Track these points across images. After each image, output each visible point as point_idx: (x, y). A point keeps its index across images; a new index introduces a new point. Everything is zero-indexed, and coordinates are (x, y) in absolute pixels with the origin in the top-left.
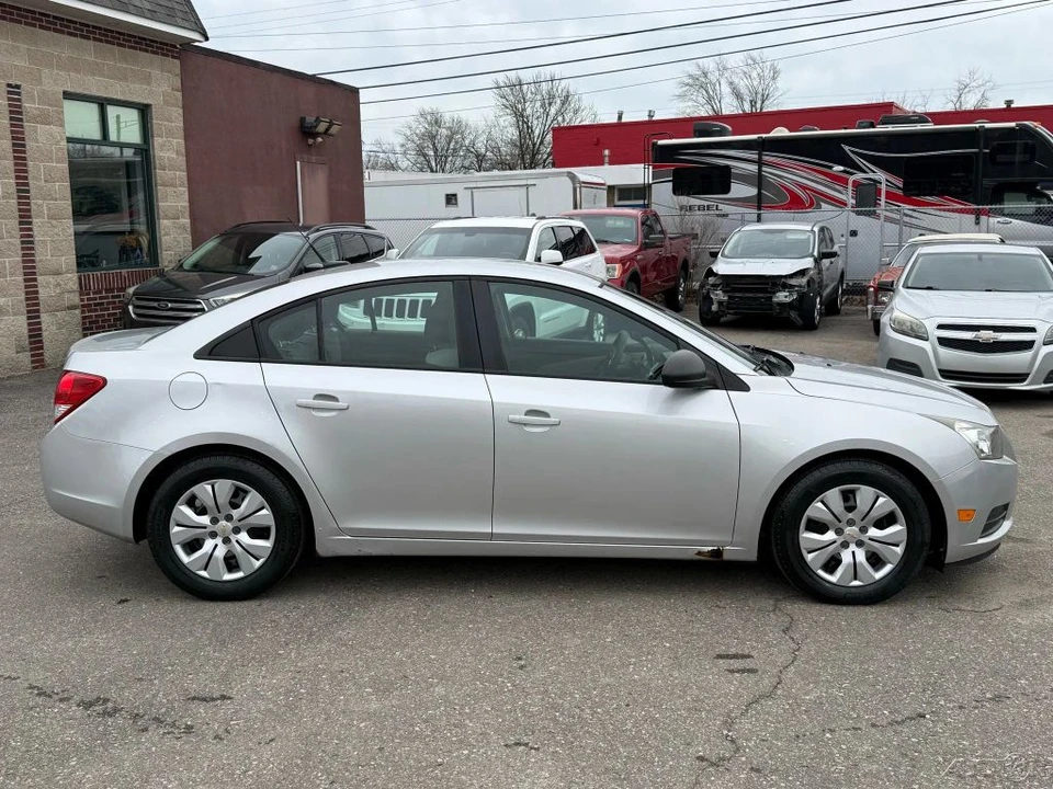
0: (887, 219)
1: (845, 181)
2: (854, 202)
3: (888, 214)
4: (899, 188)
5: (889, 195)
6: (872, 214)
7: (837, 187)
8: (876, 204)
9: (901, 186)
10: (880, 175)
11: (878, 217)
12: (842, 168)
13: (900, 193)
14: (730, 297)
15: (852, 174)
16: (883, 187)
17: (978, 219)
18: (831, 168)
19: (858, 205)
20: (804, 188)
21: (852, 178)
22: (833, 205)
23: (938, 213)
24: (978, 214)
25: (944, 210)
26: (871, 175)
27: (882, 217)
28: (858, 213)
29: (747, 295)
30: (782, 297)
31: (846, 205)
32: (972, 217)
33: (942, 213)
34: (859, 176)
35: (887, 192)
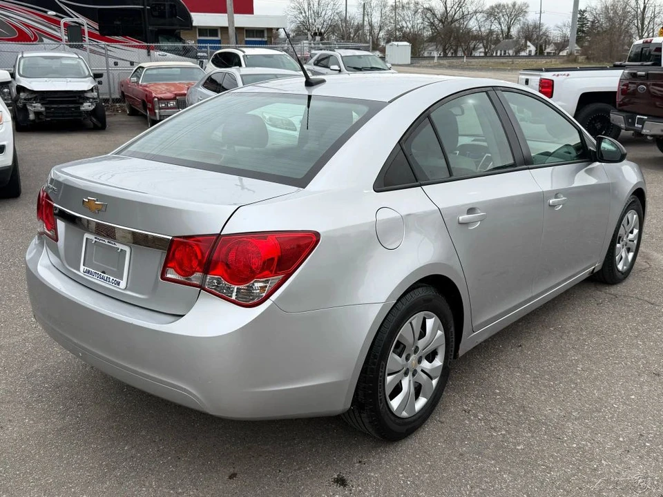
0: (92, 51)
1: (58, 23)
2: (67, 38)
3: (91, 47)
4: (96, 30)
5: (90, 34)
6: (81, 47)
7: (53, 27)
8: (83, 41)
9: (98, 28)
10: (82, 20)
11: (85, 49)
12: (54, 13)
13: (97, 33)
14: (46, 108)
15: (63, 18)
16: (86, 28)
17: (149, 52)
18: (46, 12)
19: (70, 40)
20: (28, 26)
21: (63, 21)
22: (51, 39)
23: (124, 48)
24: (149, 49)
25: (127, 46)
26: (75, 19)
27: (88, 50)
28: (70, 46)
29: (61, 106)
30: (87, 106)
31: (61, 40)
32: (145, 51)
33: (126, 48)
34: (67, 20)
35: (88, 32)
